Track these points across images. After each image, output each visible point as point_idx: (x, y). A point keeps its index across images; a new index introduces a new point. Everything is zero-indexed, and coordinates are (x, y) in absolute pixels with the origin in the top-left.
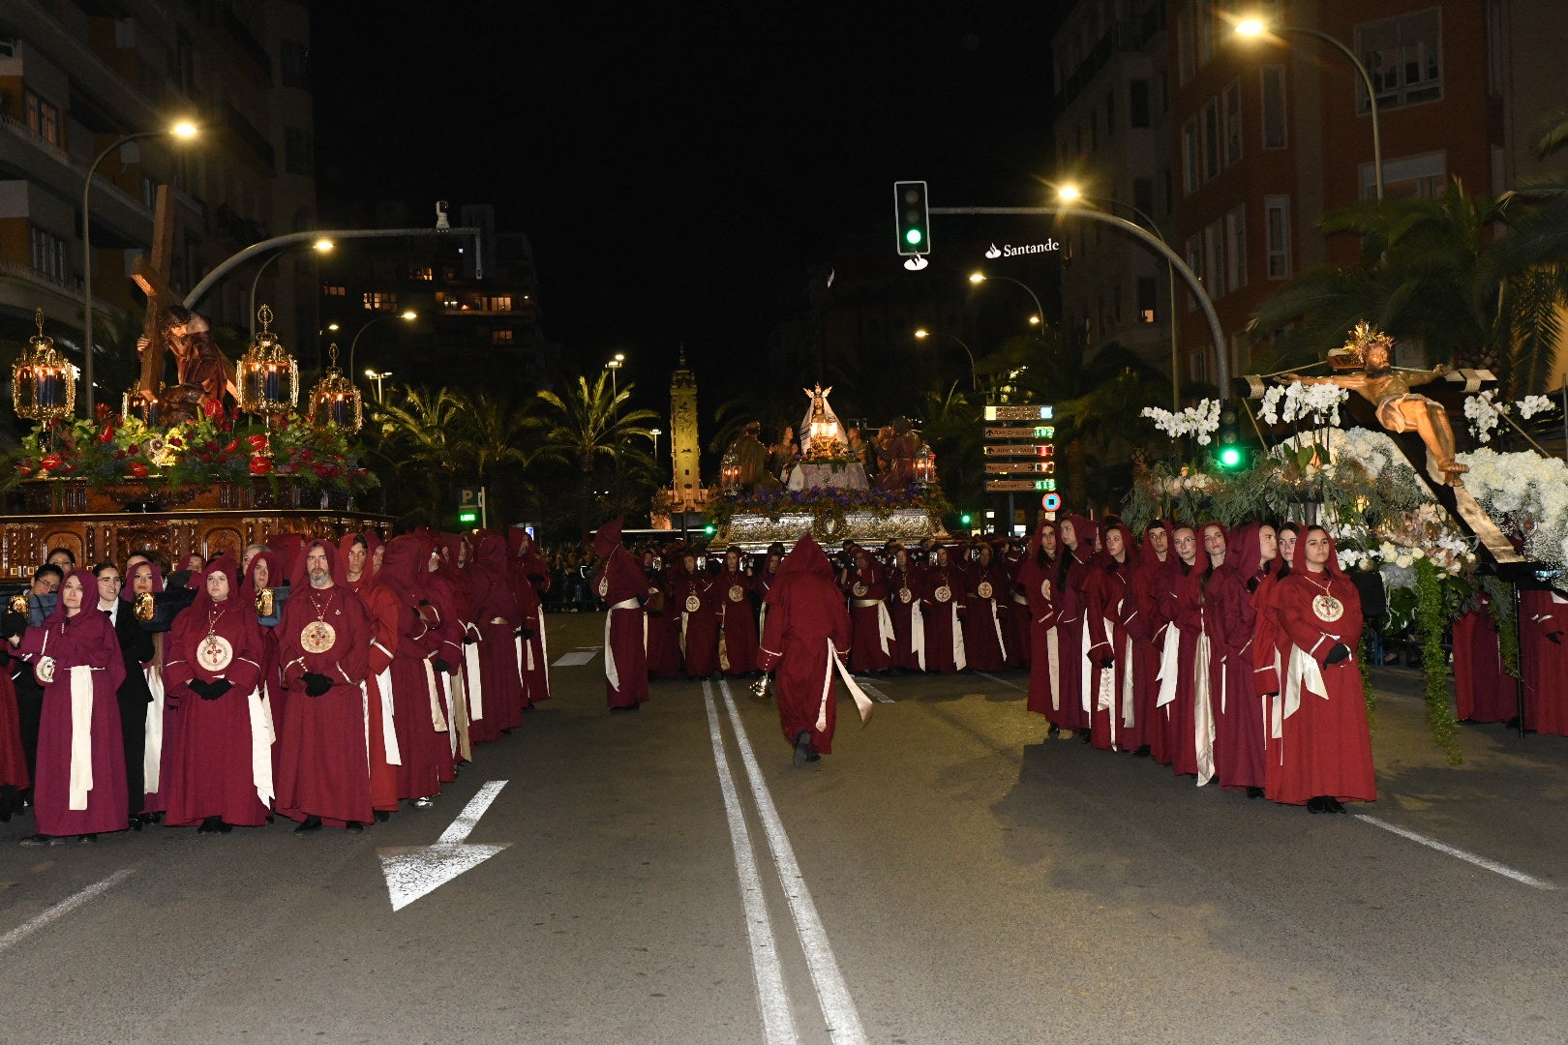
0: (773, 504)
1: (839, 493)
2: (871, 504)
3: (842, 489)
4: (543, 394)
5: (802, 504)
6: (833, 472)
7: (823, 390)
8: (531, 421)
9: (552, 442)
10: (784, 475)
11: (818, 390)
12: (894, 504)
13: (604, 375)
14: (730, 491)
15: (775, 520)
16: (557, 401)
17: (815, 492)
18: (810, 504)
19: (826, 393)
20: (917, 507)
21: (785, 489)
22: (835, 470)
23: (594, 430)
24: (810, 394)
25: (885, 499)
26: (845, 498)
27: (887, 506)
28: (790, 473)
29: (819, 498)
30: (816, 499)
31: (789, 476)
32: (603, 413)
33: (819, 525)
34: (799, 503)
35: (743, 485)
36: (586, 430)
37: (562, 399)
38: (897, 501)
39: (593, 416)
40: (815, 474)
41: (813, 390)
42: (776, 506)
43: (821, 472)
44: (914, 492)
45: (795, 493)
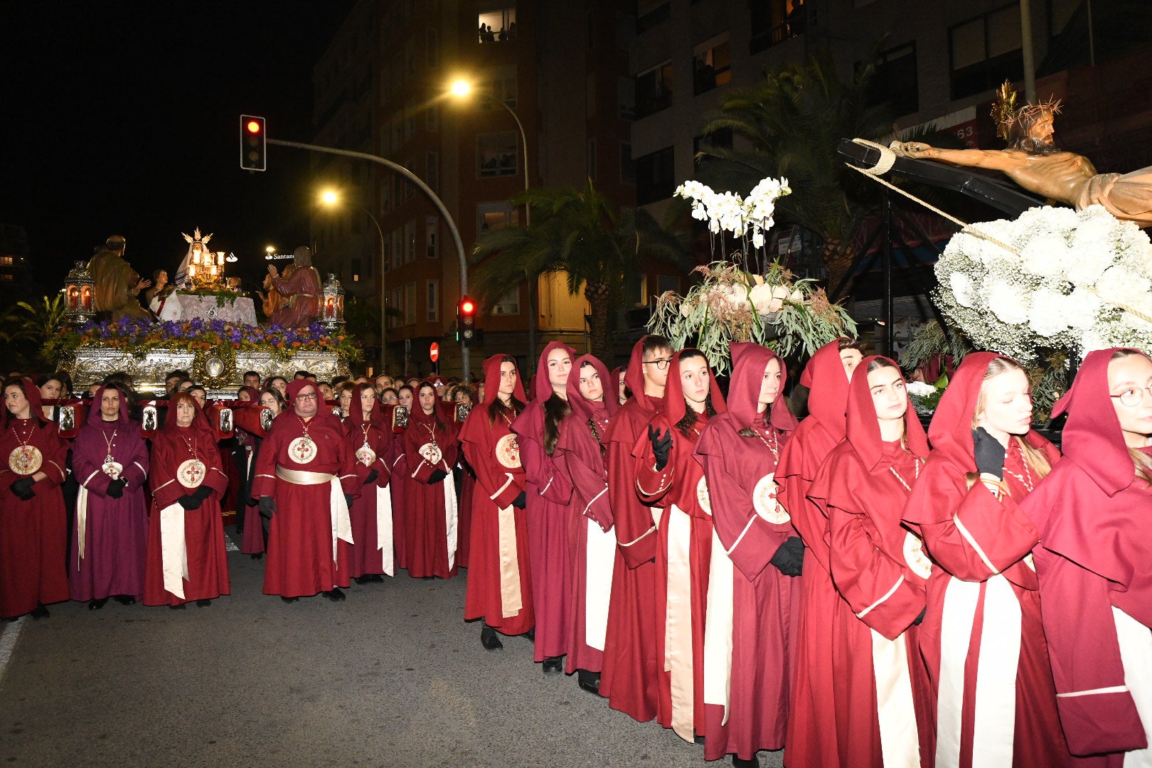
0: (138, 336)
1: (226, 328)
2: (268, 343)
3: (231, 324)
4: (21, 304)
5: (179, 338)
6: (219, 306)
7: (203, 237)
8: (12, 318)
9: (27, 329)
10: (155, 304)
11: (198, 235)
12: (298, 344)
13: (59, 296)
14: (76, 317)
15: (141, 356)
16: (29, 308)
17: (197, 324)
18: (189, 339)
19: (206, 240)
20: (325, 349)
21: (156, 321)
22: (220, 304)
23: (52, 324)
24: (189, 239)
25: (285, 338)
26: (235, 333)
27: (289, 346)
28: (163, 300)
29: (203, 332)
30: (198, 332)
31: (163, 303)
32: (58, 316)
33: (200, 363)
34: (174, 336)
35: (97, 312)
36: (47, 325)
37: (33, 307)
38: (300, 340)
39: (51, 317)
40: (195, 307)
41: (192, 235)
42: (141, 339)
43: (203, 305)
44: (321, 333)
45: (168, 325)
